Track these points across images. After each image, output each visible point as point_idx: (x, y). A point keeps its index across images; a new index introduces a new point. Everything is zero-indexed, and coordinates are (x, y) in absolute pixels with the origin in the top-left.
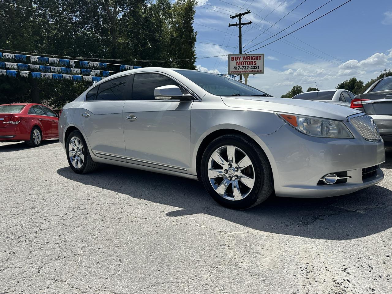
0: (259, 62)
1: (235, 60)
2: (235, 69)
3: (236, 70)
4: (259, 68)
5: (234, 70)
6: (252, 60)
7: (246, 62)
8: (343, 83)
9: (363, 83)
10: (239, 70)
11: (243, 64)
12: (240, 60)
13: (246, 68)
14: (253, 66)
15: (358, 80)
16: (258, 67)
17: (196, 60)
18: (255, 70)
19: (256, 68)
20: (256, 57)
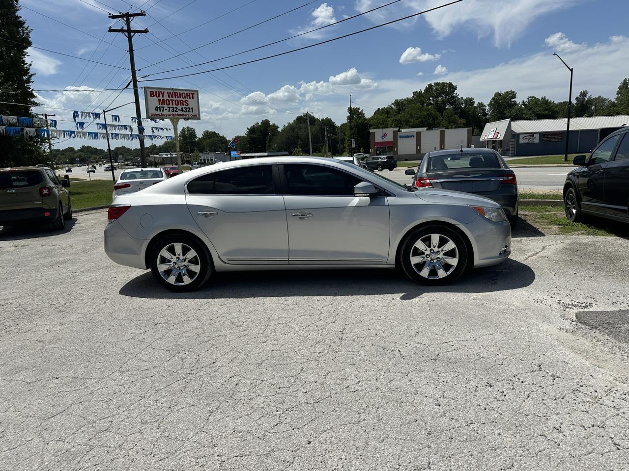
0: (191, 102)
1: (156, 96)
2: (157, 110)
3: (159, 112)
4: (192, 112)
5: (156, 112)
6: (182, 99)
7: (172, 100)
8: (254, 125)
9: (279, 127)
10: (163, 113)
11: (169, 104)
12: (163, 97)
13: (173, 109)
14: (184, 107)
15: (271, 124)
16: (191, 110)
17: (33, 79)
18: (187, 113)
19: (189, 112)
20: (187, 94)
